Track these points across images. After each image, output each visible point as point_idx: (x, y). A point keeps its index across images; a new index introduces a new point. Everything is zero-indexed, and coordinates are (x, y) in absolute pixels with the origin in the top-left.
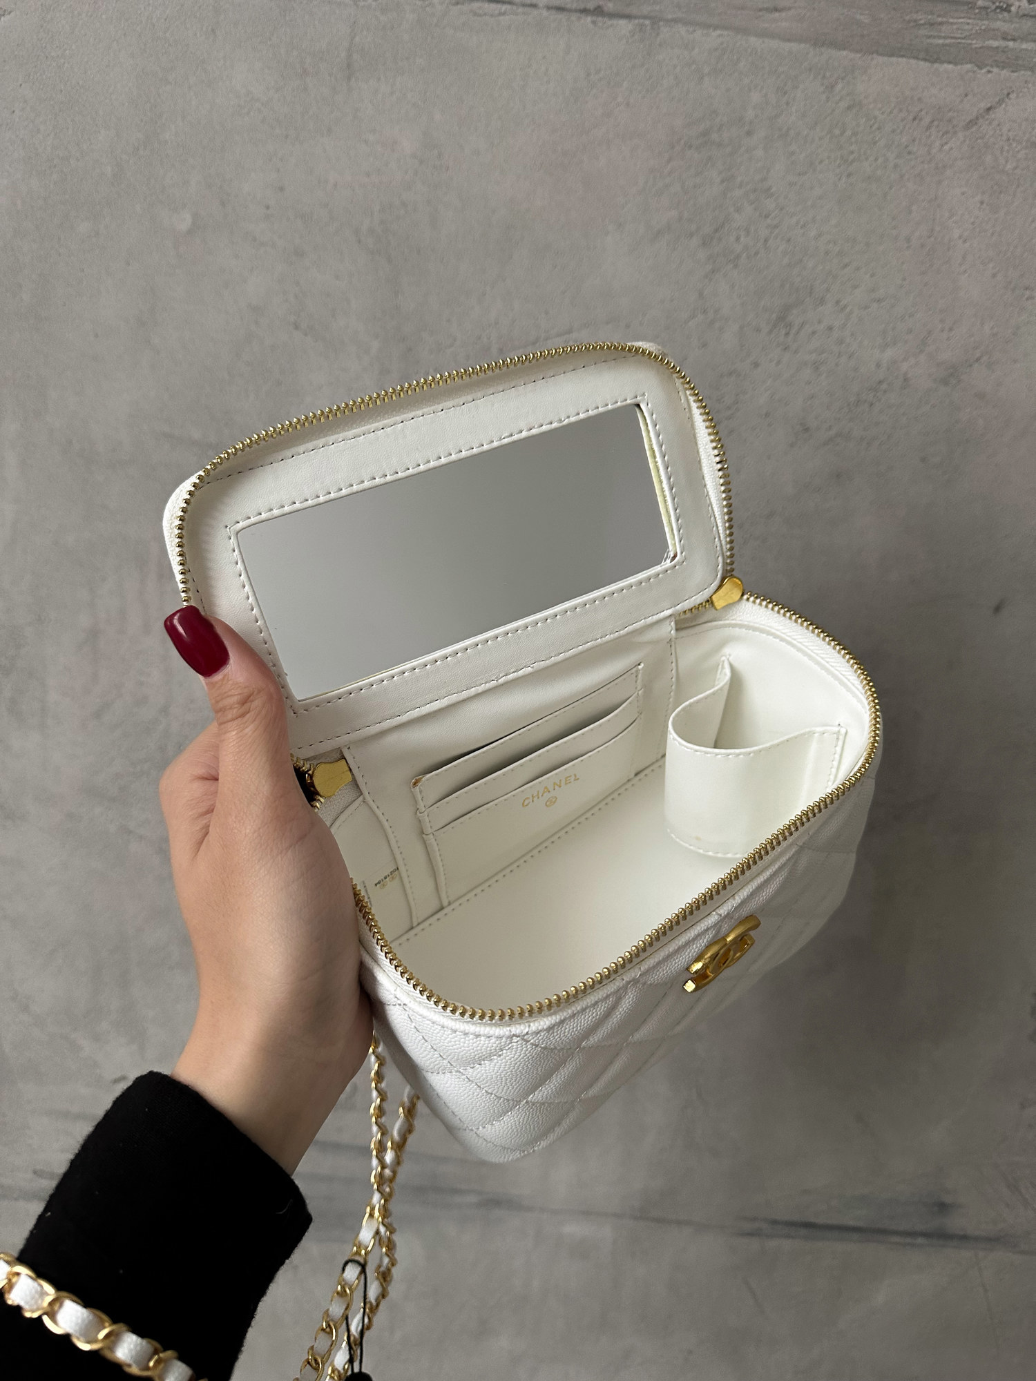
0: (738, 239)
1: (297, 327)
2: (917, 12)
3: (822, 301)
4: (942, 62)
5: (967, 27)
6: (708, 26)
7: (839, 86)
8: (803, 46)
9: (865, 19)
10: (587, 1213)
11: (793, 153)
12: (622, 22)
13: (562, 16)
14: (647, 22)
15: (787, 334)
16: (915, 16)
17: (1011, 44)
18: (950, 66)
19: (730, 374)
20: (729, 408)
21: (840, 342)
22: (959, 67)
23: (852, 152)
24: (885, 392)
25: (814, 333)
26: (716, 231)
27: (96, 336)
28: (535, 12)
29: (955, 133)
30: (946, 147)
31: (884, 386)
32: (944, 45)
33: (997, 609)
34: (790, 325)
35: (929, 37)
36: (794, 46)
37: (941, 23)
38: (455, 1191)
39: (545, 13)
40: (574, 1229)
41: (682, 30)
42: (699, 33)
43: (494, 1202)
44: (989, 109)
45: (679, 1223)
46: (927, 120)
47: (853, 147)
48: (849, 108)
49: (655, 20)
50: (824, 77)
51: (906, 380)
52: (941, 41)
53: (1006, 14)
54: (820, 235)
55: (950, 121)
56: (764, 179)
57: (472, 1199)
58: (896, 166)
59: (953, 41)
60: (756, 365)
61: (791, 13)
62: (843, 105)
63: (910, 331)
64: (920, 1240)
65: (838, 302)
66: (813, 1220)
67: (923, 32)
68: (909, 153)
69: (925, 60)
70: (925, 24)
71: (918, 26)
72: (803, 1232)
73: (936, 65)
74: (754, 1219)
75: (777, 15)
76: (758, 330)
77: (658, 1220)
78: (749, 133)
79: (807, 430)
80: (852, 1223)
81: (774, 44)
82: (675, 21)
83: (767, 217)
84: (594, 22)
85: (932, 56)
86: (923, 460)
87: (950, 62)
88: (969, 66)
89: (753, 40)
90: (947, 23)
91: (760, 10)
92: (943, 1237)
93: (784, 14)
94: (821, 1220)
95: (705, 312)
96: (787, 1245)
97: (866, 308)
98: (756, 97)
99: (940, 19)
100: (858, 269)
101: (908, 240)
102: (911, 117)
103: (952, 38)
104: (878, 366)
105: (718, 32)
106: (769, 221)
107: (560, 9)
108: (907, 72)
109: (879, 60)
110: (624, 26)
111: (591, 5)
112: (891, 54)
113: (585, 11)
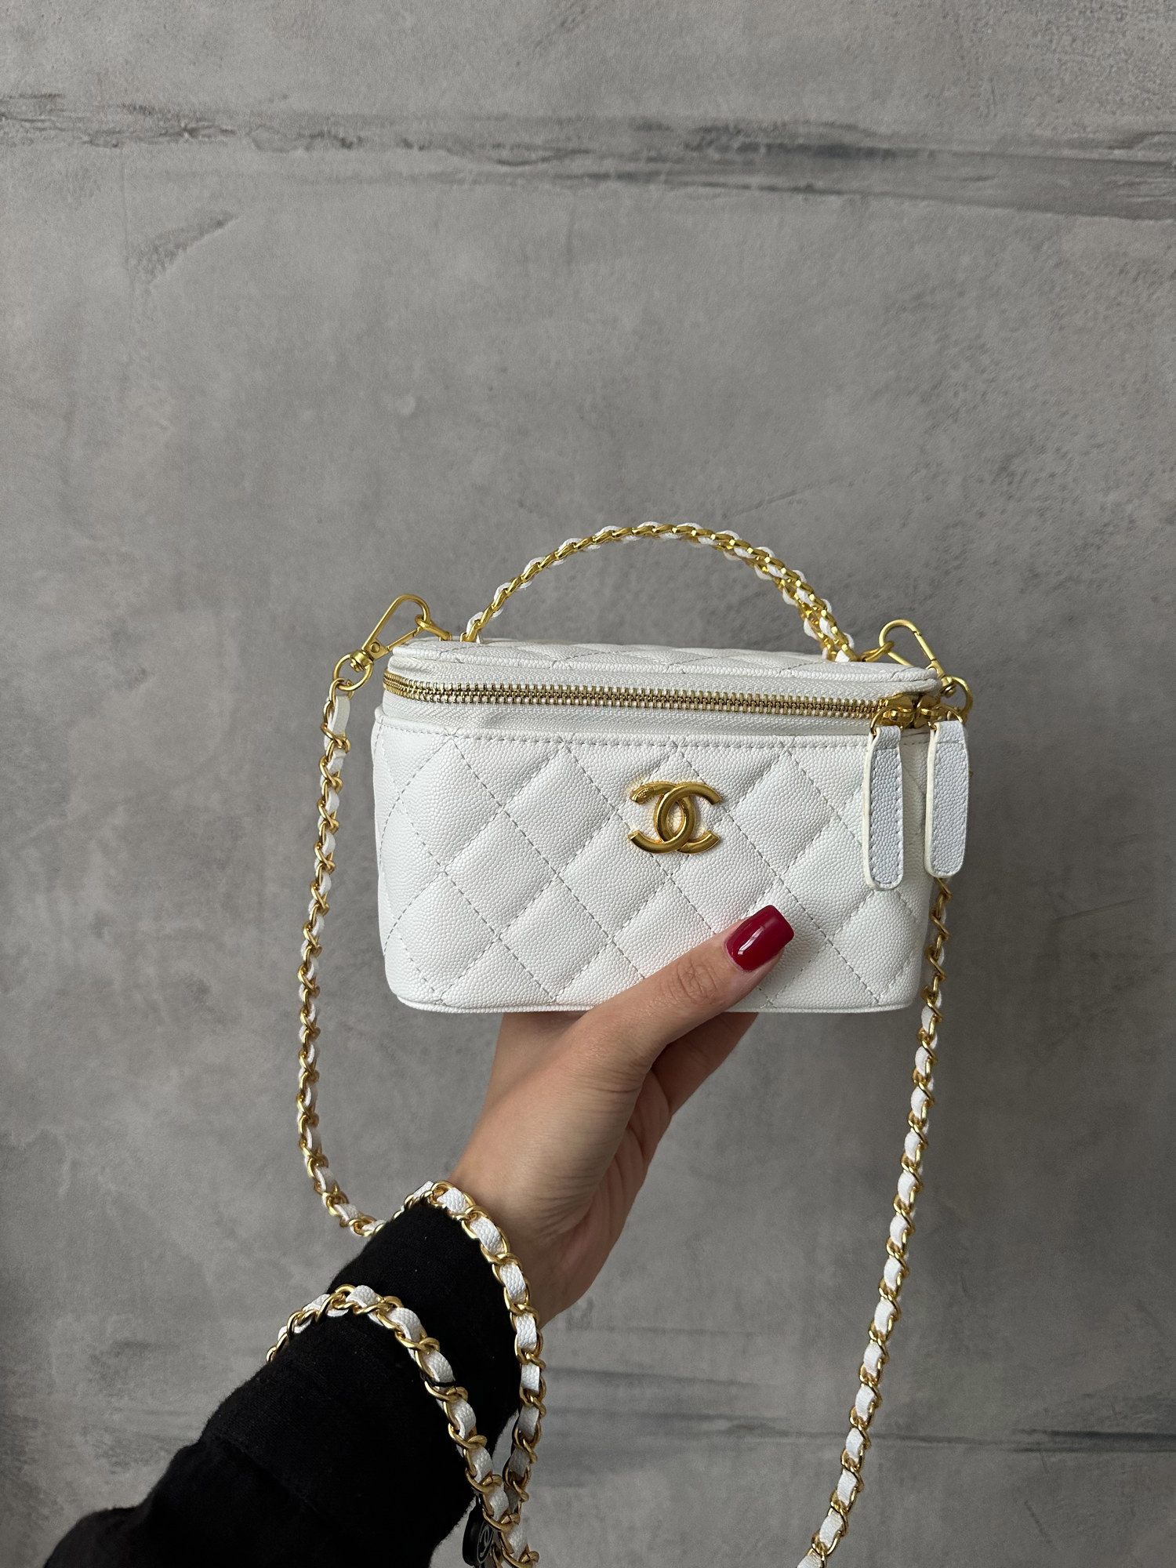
0: (956, 394)
1: (522, 505)
2: (1116, 174)
3: (1042, 450)
4: (1144, 218)
5: (1165, 185)
6: (913, 197)
7: (1045, 247)
8: (1007, 211)
9: (1065, 182)
11: (1004, 311)
12: (833, 198)
13: (775, 196)
14: (857, 197)
15: (1010, 483)
16: (1113, 178)
18: (1151, 223)
19: (956, 525)
20: (956, 558)
21: (1063, 488)
22: (1160, 223)
23: (1062, 307)
24: (1112, 534)
25: (1037, 481)
26: (935, 387)
27: (320, 521)
28: (747, 193)
29: (1161, 284)
30: (1155, 297)
31: (1111, 529)
32: (1144, 203)
34: (1012, 474)
35: (1129, 196)
36: (999, 212)
37: (1139, 184)
38: (707, 1418)
39: (757, 193)
41: (891, 202)
42: (907, 205)
43: (747, 1427)
46: (1133, 273)
47: (1063, 302)
48: (1057, 266)
49: (865, 194)
50: (1030, 238)
51: (1132, 522)
52: (1140, 200)
54: (1036, 386)
55: (1155, 272)
56: (979, 337)
57: (722, 1425)
58: (1106, 318)
59: (1152, 199)
60: (981, 515)
61: (996, 180)
62: (1051, 263)
63: (1132, 474)
65: (1058, 450)
66: (1096, 1429)
67: (1121, 192)
68: (1119, 304)
69: (1126, 217)
70: (1124, 185)
71: (1117, 186)
72: (1088, 1442)
73: (1138, 222)
74: (1033, 1432)
75: (980, 184)
76: (981, 481)
77: (926, 1439)
78: (961, 294)
79: (1036, 576)
80: (1140, 1430)
81: (980, 210)
82: (884, 194)
83: (983, 371)
84: (806, 199)
85: (1134, 213)
86: (1155, 599)
87: (1151, 218)
88: (1168, 222)
89: (959, 208)
90: (1145, 182)
91: (966, 180)
93: (988, 183)
94: (1106, 1429)
95: (927, 466)
96: (1070, 1459)
97: (1087, 453)
98: (965, 260)
99: (1138, 180)
100: (1076, 416)
101: (1124, 387)
102: (1117, 272)
103: (1151, 196)
104: (1103, 509)
105: (924, 203)
106: (985, 376)
107: (772, 189)
108: (1110, 230)
109: (1083, 220)
110: (834, 201)
111: (802, 183)
112: (1094, 214)
113: (796, 190)
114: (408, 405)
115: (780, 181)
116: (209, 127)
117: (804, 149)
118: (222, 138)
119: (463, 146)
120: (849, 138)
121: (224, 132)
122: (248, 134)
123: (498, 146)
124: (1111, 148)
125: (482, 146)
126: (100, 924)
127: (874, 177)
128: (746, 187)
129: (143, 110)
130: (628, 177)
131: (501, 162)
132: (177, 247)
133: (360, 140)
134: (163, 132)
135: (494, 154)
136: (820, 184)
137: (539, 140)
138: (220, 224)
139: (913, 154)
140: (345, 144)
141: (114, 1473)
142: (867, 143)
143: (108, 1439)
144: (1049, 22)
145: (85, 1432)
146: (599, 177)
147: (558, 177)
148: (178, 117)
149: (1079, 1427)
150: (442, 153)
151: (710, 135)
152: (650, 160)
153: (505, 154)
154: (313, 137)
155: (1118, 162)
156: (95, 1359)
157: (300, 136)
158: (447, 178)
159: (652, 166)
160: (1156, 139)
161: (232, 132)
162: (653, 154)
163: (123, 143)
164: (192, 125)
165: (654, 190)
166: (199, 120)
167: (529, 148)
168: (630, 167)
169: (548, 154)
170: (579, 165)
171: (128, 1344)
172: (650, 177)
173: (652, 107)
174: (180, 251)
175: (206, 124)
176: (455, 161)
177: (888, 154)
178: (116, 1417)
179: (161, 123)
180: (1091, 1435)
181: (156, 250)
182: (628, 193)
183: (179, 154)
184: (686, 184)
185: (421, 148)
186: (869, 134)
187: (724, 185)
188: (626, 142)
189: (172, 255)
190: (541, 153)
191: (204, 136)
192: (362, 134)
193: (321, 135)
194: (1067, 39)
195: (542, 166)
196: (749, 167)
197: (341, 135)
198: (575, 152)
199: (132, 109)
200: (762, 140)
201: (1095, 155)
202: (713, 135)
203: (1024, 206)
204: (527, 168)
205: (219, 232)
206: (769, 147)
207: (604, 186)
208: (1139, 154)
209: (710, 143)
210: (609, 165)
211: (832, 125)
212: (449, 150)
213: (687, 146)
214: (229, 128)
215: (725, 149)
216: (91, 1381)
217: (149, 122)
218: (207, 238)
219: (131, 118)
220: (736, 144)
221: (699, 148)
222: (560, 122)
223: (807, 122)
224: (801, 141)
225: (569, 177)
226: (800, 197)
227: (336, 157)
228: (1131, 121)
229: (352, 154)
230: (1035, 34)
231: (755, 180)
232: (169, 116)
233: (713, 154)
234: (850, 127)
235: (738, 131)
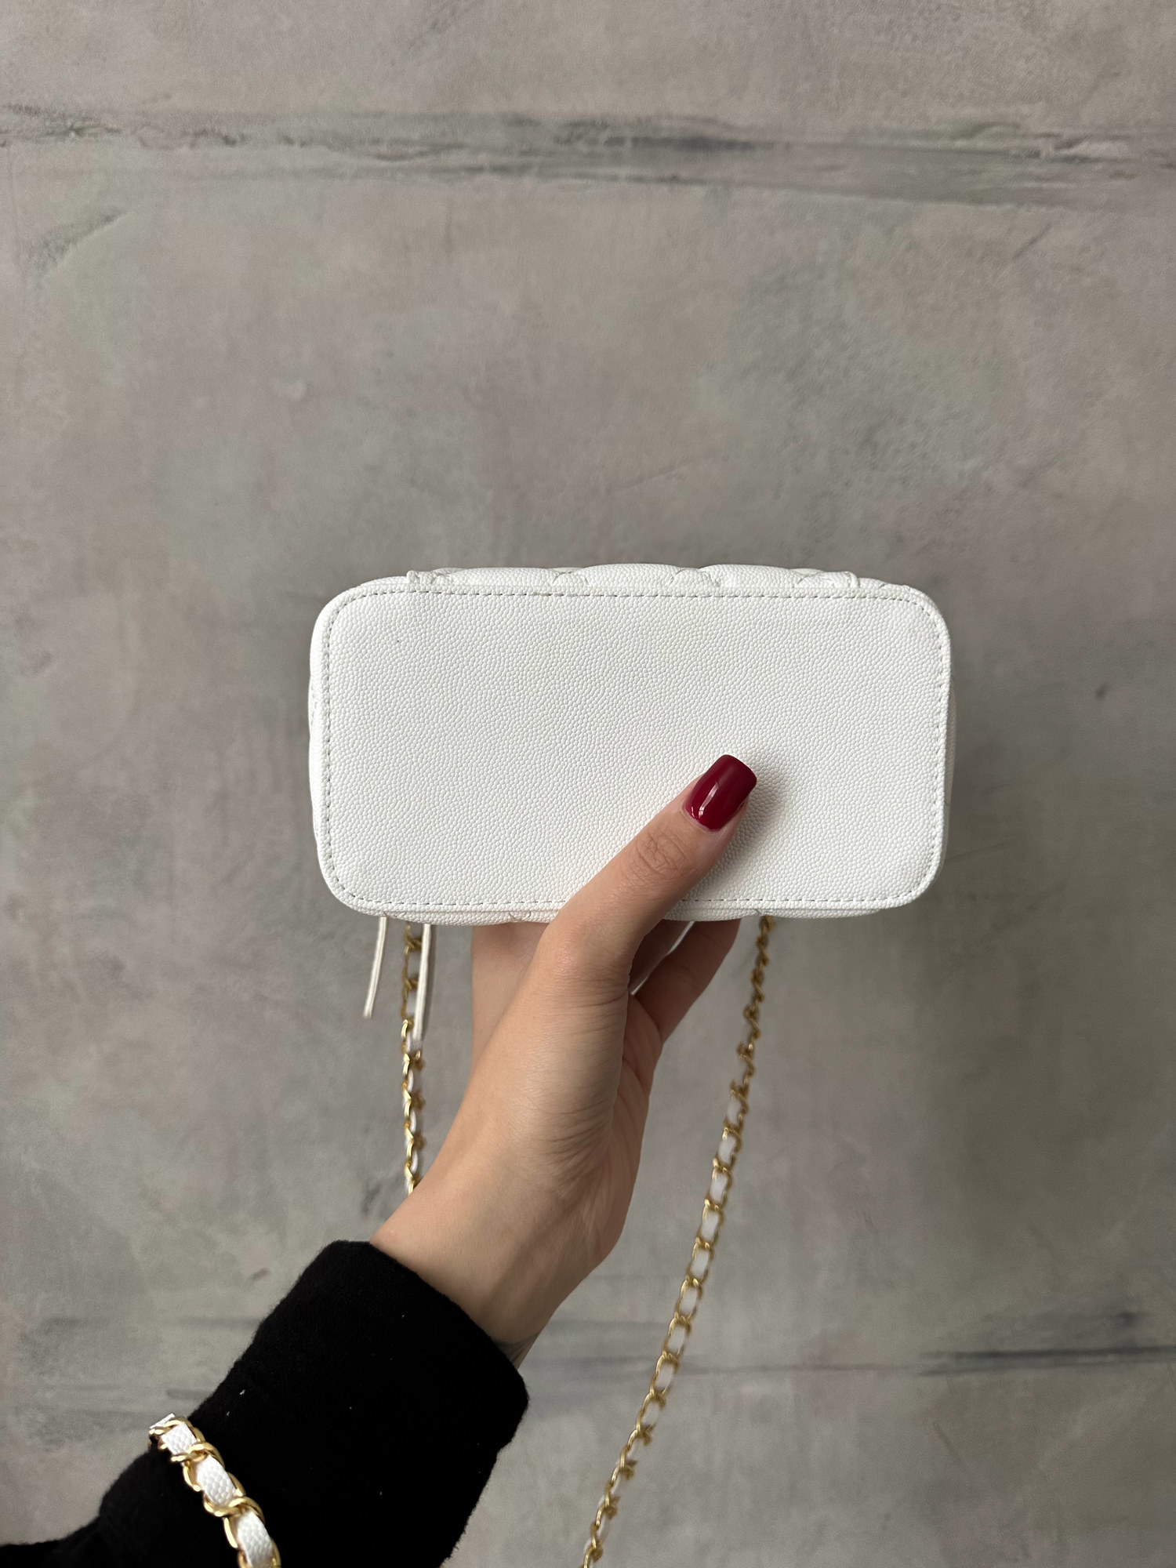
0: (820, 371)
1: (413, 484)
2: (959, 162)
3: (903, 421)
4: (987, 204)
5: (1004, 173)
6: (772, 186)
7: (896, 232)
8: (860, 198)
9: (912, 171)
10: (764, 1369)
11: (861, 292)
12: (696, 188)
13: (642, 186)
14: (720, 187)
15: (874, 454)
16: (957, 166)
17: (1045, 185)
18: (994, 207)
19: (824, 495)
20: (826, 527)
21: (924, 457)
22: (1001, 207)
23: (915, 287)
24: (970, 499)
25: (899, 450)
26: (800, 365)
28: (616, 184)
29: (1006, 264)
30: (1000, 277)
31: (969, 494)
32: (986, 189)
33: (1101, 693)
34: (876, 445)
35: (972, 183)
37: (981, 171)
38: (624, 1360)
39: (625, 184)
40: (753, 1389)
41: (751, 191)
42: (766, 193)
44: (1033, 241)
45: (861, 1368)
46: (979, 254)
47: (916, 283)
48: (909, 249)
49: (727, 184)
50: (883, 224)
51: (988, 487)
52: (983, 186)
53: (1036, 161)
55: (999, 253)
56: (839, 316)
58: (956, 297)
59: (994, 185)
60: (848, 484)
61: (848, 169)
62: (903, 246)
63: (986, 442)
64: (1111, 1358)
65: (917, 421)
66: (998, 1348)
67: (965, 179)
69: (971, 202)
70: (967, 173)
71: (961, 174)
72: (990, 1363)
73: (981, 207)
74: (938, 1355)
75: (835, 173)
76: (847, 452)
77: (838, 1368)
78: (821, 276)
79: (901, 541)
80: (1038, 1347)
81: (835, 198)
82: (745, 183)
83: (844, 349)
84: (671, 190)
85: (977, 199)
86: (1013, 559)
87: (993, 203)
88: (1009, 206)
89: (815, 195)
90: (986, 170)
91: (820, 169)
92: (1131, 1352)
93: (841, 172)
94: (1007, 1347)
95: (796, 440)
96: (974, 1380)
97: (944, 424)
98: (823, 245)
99: (979, 168)
100: (932, 390)
101: (975, 361)
102: (964, 254)
103: (992, 183)
104: (961, 475)
105: (783, 192)
106: (846, 353)
107: (639, 179)
108: (958, 214)
109: (929, 206)
110: (698, 192)
111: (667, 173)
112: (942, 198)
113: (661, 180)
114: (297, 390)
115: (648, 172)
116: (93, 127)
117: (667, 142)
118: (106, 136)
119: (342, 142)
120: (710, 131)
121: (110, 131)
122: (133, 133)
123: (376, 142)
124: (953, 137)
125: (361, 142)
126: (13, 906)
127: (734, 167)
128: (615, 178)
129: (29, 110)
130: (502, 170)
131: (380, 157)
132: (68, 241)
133: (243, 138)
134: (50, 131)
135: (373, 149)
136: (684, 174)
137: (416, 136)
138: (108, 219)
139: (769, 146)
140: (228, 141)
141: (47, 1450)
142: (727, 135)
143: (41, 1418)
144: (891, 22)
145: (17, 1411)
146: (475, 170)
147: (435, 171)
148: (63, 117)
149: (981, 1347)
150: (323, 149)
151: (578, 130)
152: (523, 153)
153: (384, 149)
154: (197, 135)
155: (960, 152)
156: (24, 1337)
157: (184, 134)
158: (328, 173)
159: (524, 160)
160: (995, 129)
161: (118, 131)
162: (524, 148)
163: (11, 143)
164: (78, 125)
165: (528, 182)
166: (84, 119)
167: (407, 142)
168: (504, 160)
169: (425, 149)
170: (454, 159)
171: (57, 1321)
172: (523, 169)
173: (523, 103)
174: (71, 245)
175: (92, 123)
176: (334, 157)
177: (747, 146)
178: (49, 1395)
179: (47, 123)
180: (994, 1355)
181: (46, 245)
182: (502, 187)
183: (65, 152)
184: (557, 176)
185: (303, 144)
186: (728, 127)
187: (594, 177)
188: (498, 136)
189: (62, 250)
190: (418, 148)
191: (90, 135)
192: (245, 131)
193: (204, 133)
194: (908, 38)
195: (419, 161)
196: (617, 160)
197: (224, 131)
198: (450, 147)
199: (18, 109)
200: (628, 133)
201: (941, 144)
202: (581, 130)
203: (875, 192)
204: (405, 163)
205: (108, 227)
206: (635, 141)
207: (480, 179)
208: (980, 143)
209: (579, 137)
210: (483, 159)
211: (693, 119)
212: (330, 147)
213: (558, 140)
214: (115, 126)
215: (593, 142)
216: (21, 1359)
217: (35, 122)
218: (96, 233)
219: (17, 118)
220: (605, 136)
221: (568, 141)
222: (436, 118)
223: (669, 117)
224: (664, 134)
225: (447, 170)
226: (665, 188)
227: (220, 154)
228: (971, 113)
229: (236, 151)
230: (879, 33)
231: (623, 171)
232: (55, 115)
233: (582, 147)
234: (710, 121)
235: (605, 126)
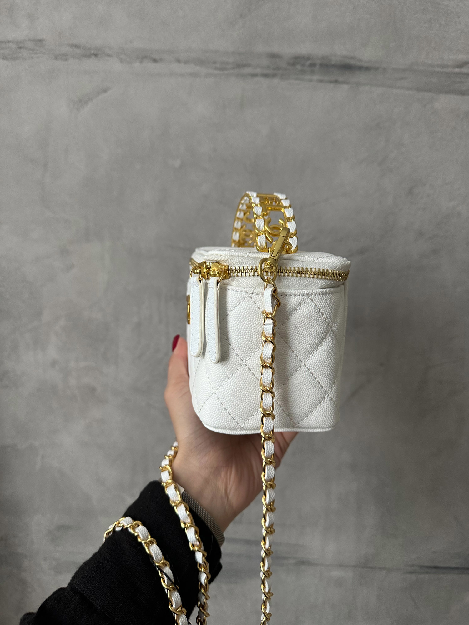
0: (391, 163)
2: (456, 78)
3: (425, 185)
6: (376, 86)
7: (427, 106)
8: (413, 91)
9: (436, 81)
10: (341, 566)
11: (411, 131)
12: (345, 85)
13: (322, 84)
14: (355, 85)
15: (412, 198)
16: (454, 79)
19: (390, 214)
21: (433, 200)
25: (422, 197)
26: (383, 160)
27: (143, 208)
28: (312, 83)
31: (450, 216)
34: (413, 194)
35: (460, 87)
36: (410, 92)
39: (315, 83)
40: (336, 573)
41: (368, 87)
42: (374, 88)
43: (301, 562)
45: (380, 569)
48: (432, 113)
49: (358, 84)
50: (422, 102)
51: (459, 214)
57: (292, 561)
61: (409, 79)
62: (430, 112)
63: (459, 195)
66: (438, 565)
67: (458, 85)
68: (455, 129)
69: (459, 95)
70: (458, 82)
71: (456, 83)
72: (434, 570)
74: (412, 566)
75: (402, 81)
76: (401, 196)
77: (372, 568)
78: (394, 124)
79: (421, 234)
80: (454, 566)
81: (402, 91)
82: (365, 84)
84: (334, 86)
85: (462, 93)
89: (394, 90)
91: (397, 79)
93: (405, 81)
94: (441, 565)
95: (380, 190)
96: (427, 577)
98: (396, 110)
99: (464, 81)
102: (455, 116)
104: (448, 208)
105: (381, 88)
107: (321, 81)
108: (454, 100)
109: (442, 95)
110: (346, 87)
111: (333, 79)
112: (447, 92)
113: (331, 82)
114: (177, 163)
115: (326, 78)
116: (101, 54)
117: (334, 66)
118: (107, 58)
119: (201, 62)
120: (352, 62)
121: (108, 56)
122: (117, 56)
123: (215, 62)
124: (454, 67)
125: (209, 62)
126: (54, 363)
127: (361, 77)
128: (311, 80)
129: (77, 46)
130: (265, 76)
131: (216, 69)
133: (161, 60)
134: (84, 55)
135: (213, 66)
136: (341, 79)
137: (231, 61)
138: (105, 91)
139: (377, 69)
140: (155, 61)
141: (56, 575)
142: (359, 64)
143: (54, 563)
146: (254, 75)
147: (238, 75)
148: (90, 50)
149: (430, 564)
150: (193, 65)
151: (297, 60)
152: (274, 69)
153: (218, 65)
154: (143, 58)
155: (456, 74)
156: (49, 531)
157: (138, 57)
158: (194, 75)
159: (274, 72)
161: (111, 56)
162: (275, 67)
163: (69, 59)
164: (96, 53)
165: (276, 81)
166: (98, 51)
167: (227, 63)
168: (266, 71)
169: (235, 66)
170: (247, 70)
172: (274, 76)
173: (275, 48)
174: (90, 101)
175: (101, 52)
176: (197, 68)
177: (367, 69)
179: (84, 52)
180: (436, 567)
181: (81, 101)
182: (265, 82)
183: (90, 64)
184: (288, 79)
185: (185, 63)
186: (360, 60)
187: (303, 80)
188: (265, 62)
189: (87, 103)
190: (231, 66)
191: (100, 57)
192: (162, 57)
193: (146, 57)
195: (232, 71)
196: (313, 72)
197: (154, 57)
198: (245, 66)
199: (72, 46)
200: (318, 62)
201: (449, 70)
202: (299, 60)
203: (420, 89)
204: (226, 71)
205: (105, 94)
206: (321, 65)
207: (256, 79)
208: (465, 70)
209: (298, 63)
210: (258, 71)
211: (346, 57)
212: (196, 64)
213: (289, 64)
214: (110, 54)
215: (303, 65)
216: (48, 540)
217: (79, 51)
218: (101, 97)
219: (72, 50)
220: (308, 63)
221: (293, 65)
222: (239, 54)
223: (336, 56)
224: (333, 63)
225: (243, 75)
226: (332, 85)
227: (150, 66)
228: (462, 57)
229: (158, 65)
231: (315, 77)
232: (87, 49)
233: (299, 67)
234: (353, 58)
235: (308, 58)
